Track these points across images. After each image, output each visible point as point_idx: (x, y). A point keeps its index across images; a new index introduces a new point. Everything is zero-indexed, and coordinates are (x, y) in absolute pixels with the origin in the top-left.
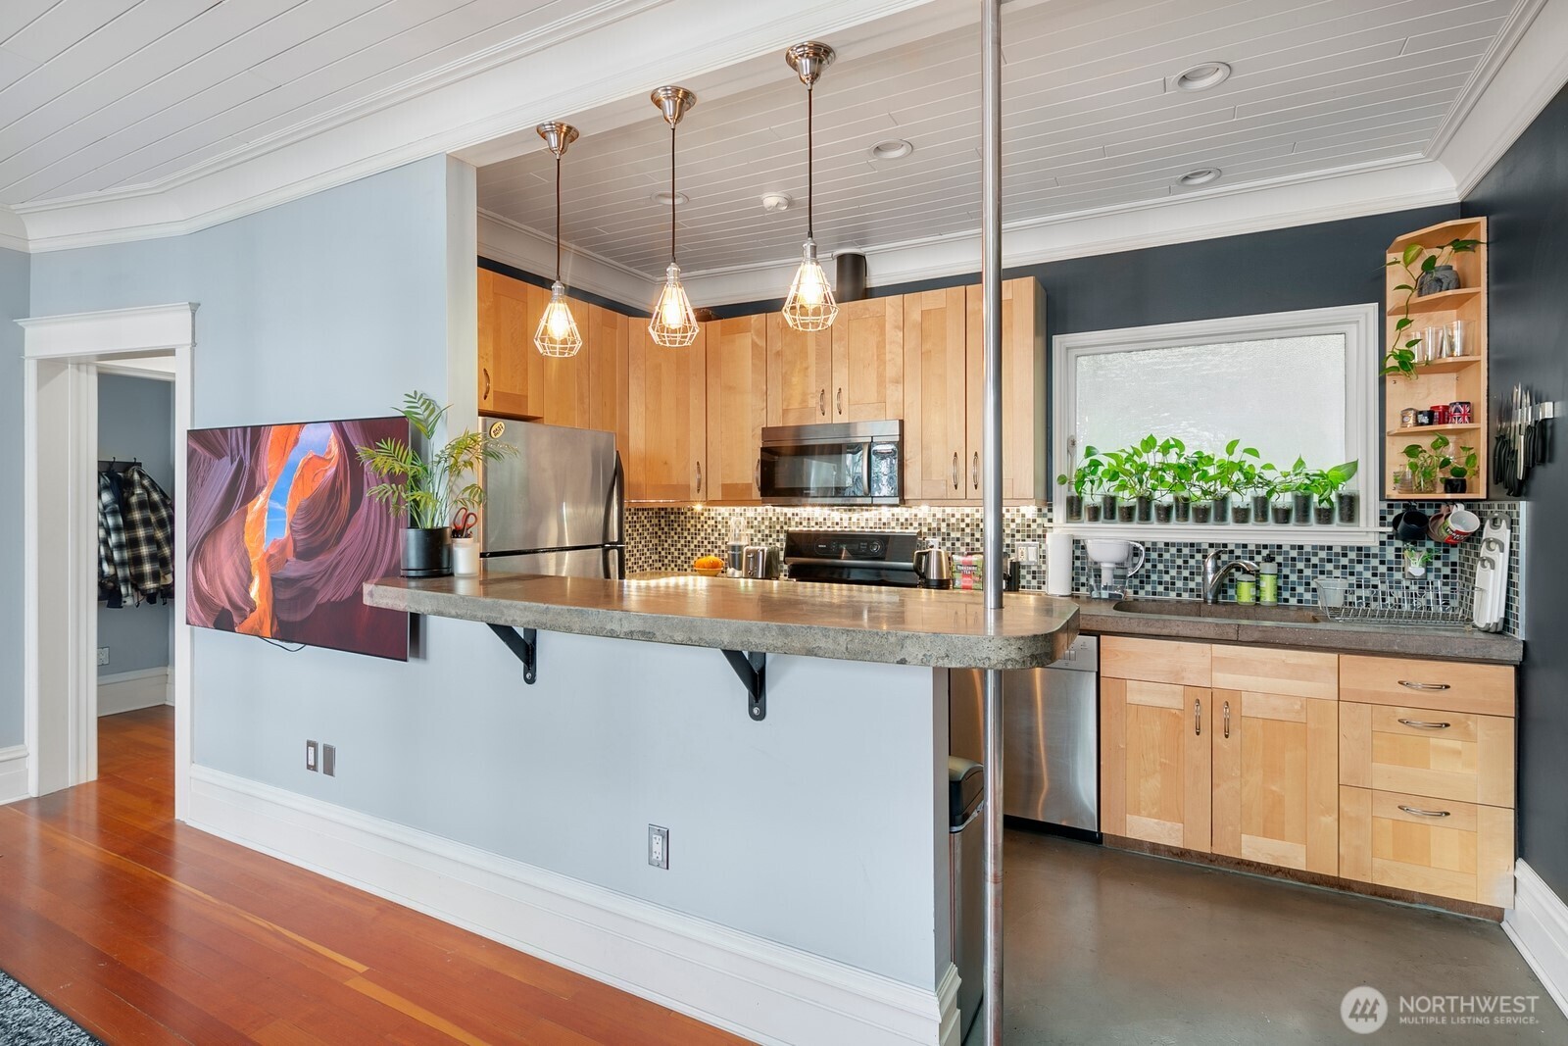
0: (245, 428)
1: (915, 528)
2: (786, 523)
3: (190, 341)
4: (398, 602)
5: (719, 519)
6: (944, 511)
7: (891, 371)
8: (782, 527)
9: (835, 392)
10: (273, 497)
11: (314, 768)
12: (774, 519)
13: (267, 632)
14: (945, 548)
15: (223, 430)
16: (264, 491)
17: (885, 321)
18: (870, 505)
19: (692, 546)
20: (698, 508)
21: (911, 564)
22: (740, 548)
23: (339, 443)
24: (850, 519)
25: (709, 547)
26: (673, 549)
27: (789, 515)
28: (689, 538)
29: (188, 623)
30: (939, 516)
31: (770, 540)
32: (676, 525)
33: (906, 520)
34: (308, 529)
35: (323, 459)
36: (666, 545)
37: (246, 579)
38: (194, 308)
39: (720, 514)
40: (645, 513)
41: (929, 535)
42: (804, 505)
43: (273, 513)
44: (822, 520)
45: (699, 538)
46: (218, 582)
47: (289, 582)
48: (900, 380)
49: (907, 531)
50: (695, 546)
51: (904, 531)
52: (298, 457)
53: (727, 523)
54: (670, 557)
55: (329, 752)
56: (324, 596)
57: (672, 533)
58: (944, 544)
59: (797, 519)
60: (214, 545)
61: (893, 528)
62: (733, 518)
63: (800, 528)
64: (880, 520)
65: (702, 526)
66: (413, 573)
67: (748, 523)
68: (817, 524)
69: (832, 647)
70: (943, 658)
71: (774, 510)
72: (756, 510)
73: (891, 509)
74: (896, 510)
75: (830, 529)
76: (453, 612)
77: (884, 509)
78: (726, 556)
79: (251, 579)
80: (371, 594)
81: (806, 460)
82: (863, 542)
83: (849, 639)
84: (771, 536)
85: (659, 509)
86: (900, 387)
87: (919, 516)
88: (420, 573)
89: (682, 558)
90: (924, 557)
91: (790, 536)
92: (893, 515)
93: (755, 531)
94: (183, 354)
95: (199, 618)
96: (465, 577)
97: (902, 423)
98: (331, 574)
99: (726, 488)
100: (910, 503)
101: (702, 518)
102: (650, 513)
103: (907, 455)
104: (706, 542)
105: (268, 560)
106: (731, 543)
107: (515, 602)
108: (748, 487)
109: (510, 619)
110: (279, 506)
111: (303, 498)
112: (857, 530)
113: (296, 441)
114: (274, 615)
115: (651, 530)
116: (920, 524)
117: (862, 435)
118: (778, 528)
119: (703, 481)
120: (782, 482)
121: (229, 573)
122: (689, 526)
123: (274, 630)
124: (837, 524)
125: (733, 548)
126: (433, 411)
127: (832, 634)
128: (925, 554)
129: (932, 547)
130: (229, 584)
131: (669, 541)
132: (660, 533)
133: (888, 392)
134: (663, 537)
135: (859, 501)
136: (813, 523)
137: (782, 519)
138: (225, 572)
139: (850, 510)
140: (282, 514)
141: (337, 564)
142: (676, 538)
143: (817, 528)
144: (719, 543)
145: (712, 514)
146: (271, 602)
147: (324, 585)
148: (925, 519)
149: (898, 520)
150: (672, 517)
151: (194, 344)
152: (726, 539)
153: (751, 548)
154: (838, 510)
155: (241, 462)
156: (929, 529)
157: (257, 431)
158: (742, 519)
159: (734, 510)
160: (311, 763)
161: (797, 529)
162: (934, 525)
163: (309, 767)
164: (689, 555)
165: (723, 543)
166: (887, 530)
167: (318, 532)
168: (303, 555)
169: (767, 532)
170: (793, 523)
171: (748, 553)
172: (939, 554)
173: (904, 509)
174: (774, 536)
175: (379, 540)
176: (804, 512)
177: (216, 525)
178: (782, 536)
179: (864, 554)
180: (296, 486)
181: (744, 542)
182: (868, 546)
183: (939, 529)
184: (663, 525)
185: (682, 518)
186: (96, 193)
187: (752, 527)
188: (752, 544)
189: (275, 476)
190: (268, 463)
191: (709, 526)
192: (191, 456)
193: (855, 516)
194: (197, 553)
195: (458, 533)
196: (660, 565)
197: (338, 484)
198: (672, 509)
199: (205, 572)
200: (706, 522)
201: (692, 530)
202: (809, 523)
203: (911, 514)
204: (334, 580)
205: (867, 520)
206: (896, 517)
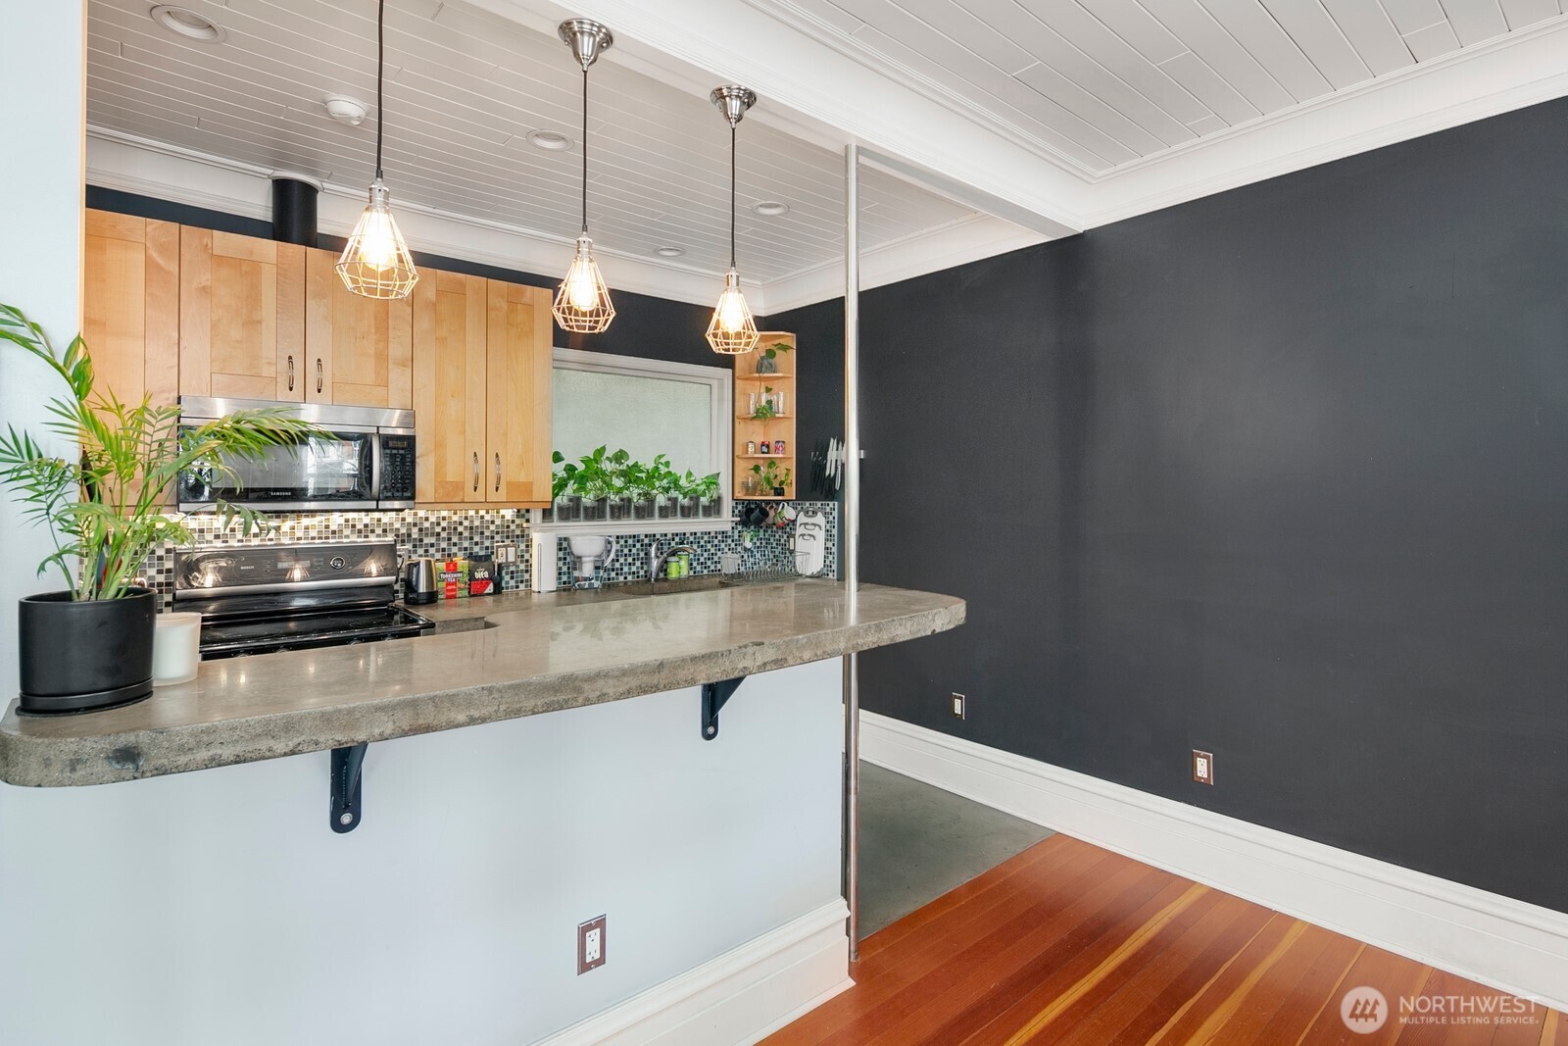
6: (415, 514)
7: (395, 351)
9: (311, 362)
33: (366, 526)
41: (398, 543)
48: (408, 363)
49: (367, 539)
51: (362, 539)
61: (346, 536)
64: (327, 527)
77: (333, 514)
82: (319, 557)
87: (383, 521)
92: (347, 521)
112: (288, 541)
116: (384, 531)
133: (391, 375)
148: (391, 524)
149: (354, 526)
156: (397, 536)
162: (403, 531)
166: (336, 540)
179: (323, 571)
182: (326, 562)
183: (409, 535)
193: (286, 525)
205: (307, 528)
206: (347, 526)
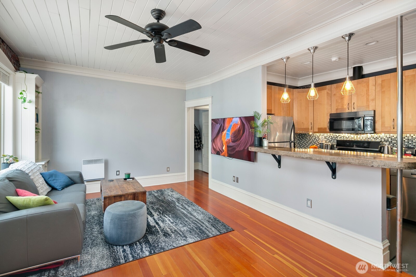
0: (222, 119)
1: (379, 140)
2: (336, 138)
3: (211, 103)
4: (256, 150)
5: (316, 136)
6: (390, 135)
7: (371, 98)
8: (335, 139)
9: (353, 103)
10: (227, 131)
11: (234, 181)
12: (333, 137)
13: (226, 155)
14: (390, 146)
15: (218, 119)
16: (226, 130)
17: (369, 84)
18: (364, 133)
19: (309, 143)
20: (311, 133)
21: (378, 150)
22: (323, 144)
23: (240, 121)
24: (357, 137)
25: (314, 143)
26: (303, 144)
27: (337, 136)
28: (308, 141)
29: (212, 153)
30: (388, 136)
31: (332, 142)
32: (304, 138)
33: (376, 137)
34: (234, 137)
35: (237, 124)
36: (301, 142)
37: (222, 146)
38: (212, 97)
39: (316, 135)
40: (296, 135)
41: (384, 142)
42: (342, 133)
43: (227, 134)
44: (348, 137)
45: (311, 141)
46: (217, 146)
47: (231, 147)
48: (374, 99)
49: (376, 140)
50: (310, 143)
51: (375, 140)
52: (232, 124)
53: (319, 137)
54: (302, 145)
55: (237, 178)
56: (237, 149)
57: (303, 140)
58: (390, 144)
59: (340, 137)
60: (216, 140)
61: (372, 139)
62: (321, 136)
63: (341, 139)
64: (367, 137)
65: (312, 138)
66: (256, 145)
67: (325, 137)
68: (346, 138)
69: (354, 162)
70: (383, 166)
71: (333, 134)
72: (327, 134)
73: (371, 134)
74: (372, 135)
75: (350, 139)
76: (268, 153)
77: (369, 134)
78: (318, 146)
79: (223, 146)
80: (251, 149)
81: (342, 121)
82: (362, 143)
83: (359, 161)
84: (332, 141)
85: (300, 134)
86: (374, 101)
87: (381, 136)
88: (258, 146)
89: (306, 146)
90: (382, 148)
91: (338, 141)
92: (372, 136)
93: (327, 140)
94: (210, 105)
95: (214, 153)
96: (266, 147)
97: (375, 111)
98: (239, 145)
99: (319, 129)
100: (377, 133)
101: (312, 136)
102: (297, 135)
103: (376, 119)
104: (312, 142)
105: (226, 142)
106: (320, 142)
107: (281, 151)
108: (326, 128)
109: (280, 154)
110: (229, 133)
111: (233, 132)
112: (359, 140)
113: (232, 121)
114: (228, 152)
115: (297, 139)
116: (381, 139)
117: (361, 114)
118: (334, 139)
119: (313, 127)
120: (335, 127)
121: (219, 145)
122: (308, 138)
123: (228, 155)
124: (353, 138)
125: (321, 144)
126: (259, 115)
127: (354, 160)
128: (383, 147)
129: (385, 145)
130: (219, 146)
131: (302, 142)
132: (300, 139)
133: (370, 103)
134: (301, 141)
135: (360, 132)
136: (345, 138)
137: (335, 136)
138: (218, 144)
139: (357, 135)
140: (229, 134)
141: (240, 144)
142: (304, 141)
143: (346, 139)
144: (316, 142)
145: (314, 135)
146: (227, 150)
147: (238, 147)
148: (383, 137)
149: (373, 137)
150: (303, 136)
151: (212, 104)
152: (318, 141)
153: (326, 144)
154: (353, 134)
155: (221, 125)
156: (385, 140)
157: (224, 119)
158: (323, 136)
159: (321, 134)
160: (234, 180)
161: (340, 139)
162: (386, 139)
163: (233, 181)
164: (308, 145)
165: (317, 142)
166: (369, 140)
167: (236, 138)
168: (233, 142)
169: (331, 140)
170: (339, 138)
171: (325, 145)
172: (388, 147)
173: (376, 134)
174: (333, 141)
175: (248, 139)
176: (342, 135)
177: (217, 136)
178: (335, 141)
179: (362, 146)
180: (232, 129)
181: (324, 142)
182: (363, 144)
183: (388, 140)
184: (301, 138)
185: (306, 136)
186: (198, 79)
187: (326, 139)
188: (326, 143)
189: (228, 127)
190: (226, 125)
191: (313, 138)
192: (212, 124)
193: (359, 136)
194: (213, 141)
195: (264, 138)
196: (300, 147)
197: (240, 128)
198: (303, 134)
199: (215, 145)
200: (313, 137)
201: (309, 139)
202: (343, 138)
203: (378, 136)
204: (239, 147)
205: (363, 137)
206: (372, 137)
